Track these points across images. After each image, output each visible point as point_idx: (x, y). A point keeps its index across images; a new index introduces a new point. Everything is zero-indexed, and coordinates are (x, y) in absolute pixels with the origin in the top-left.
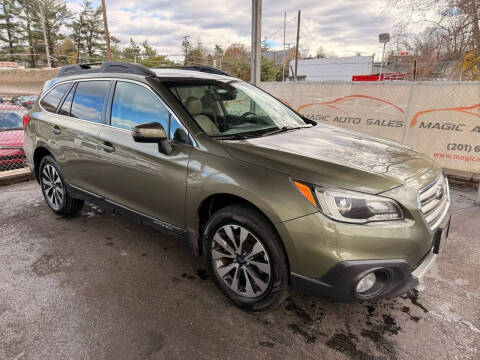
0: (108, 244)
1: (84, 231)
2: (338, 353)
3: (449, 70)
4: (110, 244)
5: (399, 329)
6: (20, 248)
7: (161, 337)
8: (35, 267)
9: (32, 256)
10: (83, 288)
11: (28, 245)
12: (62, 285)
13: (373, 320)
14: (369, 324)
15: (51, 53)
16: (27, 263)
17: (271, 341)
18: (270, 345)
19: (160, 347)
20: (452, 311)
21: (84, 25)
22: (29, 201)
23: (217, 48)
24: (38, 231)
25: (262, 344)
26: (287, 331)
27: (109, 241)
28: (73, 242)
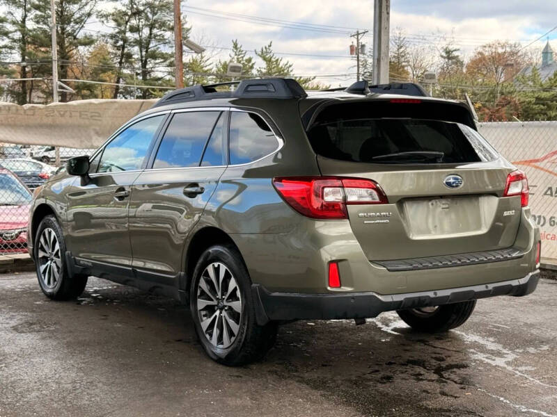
21: (137, 13)
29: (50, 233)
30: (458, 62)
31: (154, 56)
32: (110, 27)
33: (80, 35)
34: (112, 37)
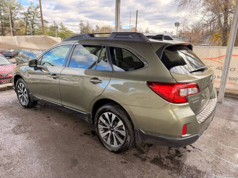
0: (48, 120)
1: (36, 114)
2: (155, 165)
3: (207, 40)
4: (50, 120)
5: (182, 155)
6: (5, 122)
7: (76, 160)
8: (14, 131)
9: (11, 126)
10: (38, 139)
11: (9, 121)
12: (28, 138)
13: (170, 151)
14: (169, 153)
15: (13, 27)
16: (10, 129)
17: (126, 161)
18: (125, 163)
19: (76, 165)
20: (205, 147)
21: (29, 13)
22: (7, 100)
23: (97, 26)
24: (13, 114)
25: (122, 162)
26: (133, 156)
27: (48, 119)
28: (31, 119)
29: (22, 85)
30: (99, 28)
31: (34, 23)
32: (23, 16)
33: (16, 18)
34: (24, 18)
